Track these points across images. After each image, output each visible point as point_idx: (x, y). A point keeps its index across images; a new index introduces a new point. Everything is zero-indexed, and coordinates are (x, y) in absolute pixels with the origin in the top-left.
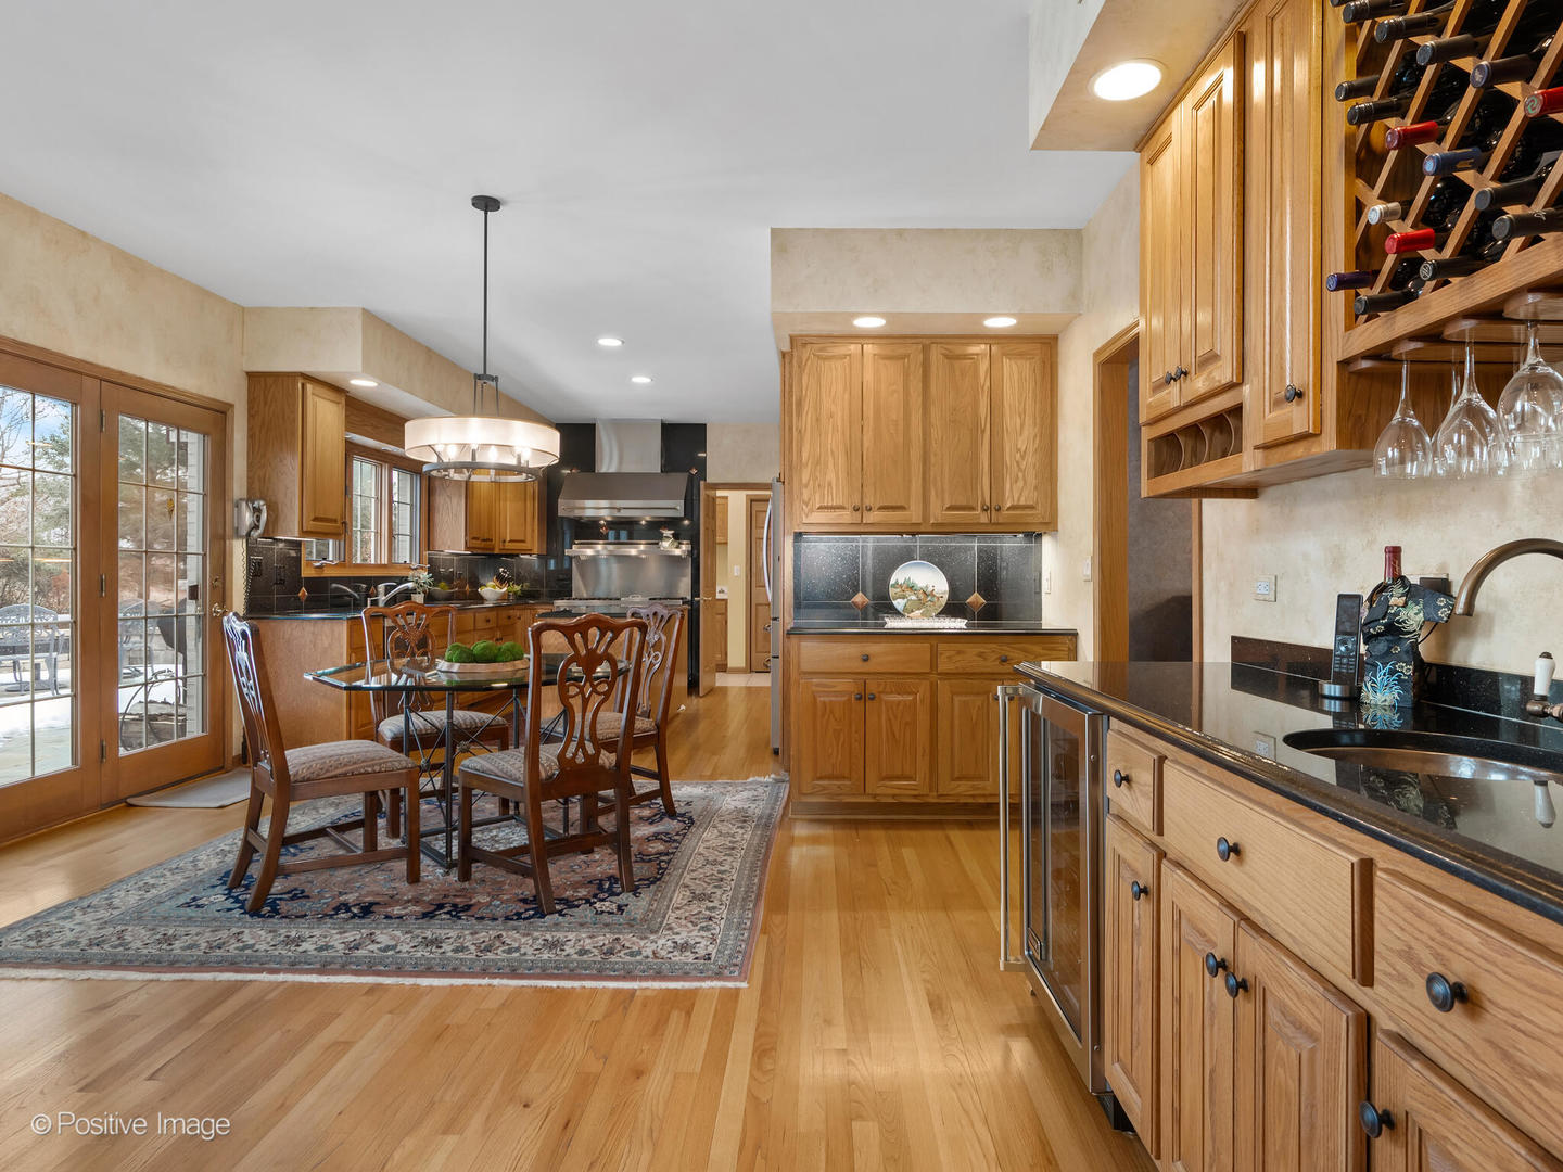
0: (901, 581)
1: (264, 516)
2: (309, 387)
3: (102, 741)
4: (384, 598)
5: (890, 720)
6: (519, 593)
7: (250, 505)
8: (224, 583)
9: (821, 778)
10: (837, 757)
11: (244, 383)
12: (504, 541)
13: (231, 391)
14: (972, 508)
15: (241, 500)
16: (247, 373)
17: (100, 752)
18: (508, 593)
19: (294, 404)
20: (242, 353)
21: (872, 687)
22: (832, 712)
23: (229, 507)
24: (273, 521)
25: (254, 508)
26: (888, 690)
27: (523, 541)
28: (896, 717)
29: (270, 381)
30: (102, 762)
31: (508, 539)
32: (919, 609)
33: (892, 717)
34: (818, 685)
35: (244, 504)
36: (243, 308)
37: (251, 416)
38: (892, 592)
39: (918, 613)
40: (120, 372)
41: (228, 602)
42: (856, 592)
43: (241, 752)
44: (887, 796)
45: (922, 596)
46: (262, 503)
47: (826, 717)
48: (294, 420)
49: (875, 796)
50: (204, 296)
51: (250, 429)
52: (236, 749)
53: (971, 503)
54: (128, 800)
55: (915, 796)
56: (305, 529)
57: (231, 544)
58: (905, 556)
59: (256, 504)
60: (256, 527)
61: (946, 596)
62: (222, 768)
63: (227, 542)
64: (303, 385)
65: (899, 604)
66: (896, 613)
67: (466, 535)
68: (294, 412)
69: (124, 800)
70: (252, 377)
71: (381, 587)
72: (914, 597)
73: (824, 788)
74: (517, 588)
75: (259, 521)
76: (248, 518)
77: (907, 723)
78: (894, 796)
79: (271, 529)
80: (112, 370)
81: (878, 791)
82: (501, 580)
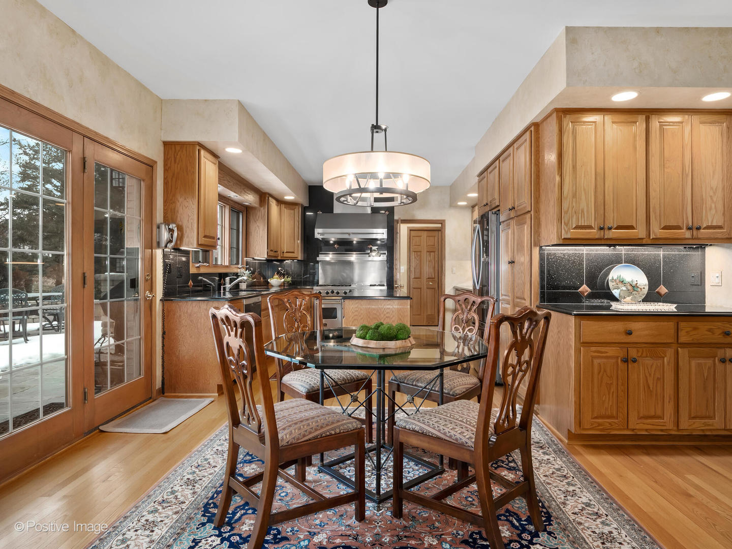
0: (615, 278)
1: (175, 234)
2: (203, 152)
3: (84, 389)
4: (229, 286)
5: (646, 377)
6: (290, 282)
7: (167, 227)
8: (152, 278)
9: (596, 418)
10: (608, 403)
11: (162, 148)
12: (283, 253)
13: (155, 153)
14: (679, 228)
15: (161, 223)
16: (164, 142)
17: (83, 396)
18: (284, 282)
19: (194, 164)
20: (161, 129)
21: (633, 353)
22: (605, 371)
23: (155, 228)
24: (180, 238)
25: (169, 229)
26: (644, 354)
27: (293, 252)
28: (650, 375)
29: (178, 148)
30: (85, 403)
31: (285, 252)
32: (629, 296)
33: (648, 375)
34: (595, 352)
35: (163, 226)
36: (162, 100)
37: (166, 170)
38: (611, 284)
39: (628, 299)
40: (95, 132)
41: (154, 290)
42: (582, 284)
43: (161, 386)
44: (642, 430)
45: (630, 288)
46: (174, 225)
47: (601, 373)
48: (194, 173)
49: (633, 430)
50: (142, 88)
51: (165, 179)
52: (158, 383)
53: (680, 224)
54: (101, 428)
55: (662, 430)
56: (200, 243)
57: (156, 252)
58: (616, 261)
59: (171, 227)
60: (171, 241)
61: (647, 288)
62: (151, 398)
63: (154, 250)
64: (199, 150)
65: (616, 293)
66: (615, 299)
67: (268, 249)
68: (194, 168)
69: (97, 428)
70: (167, 145)
71: (228, 279)
72: (624, 288)
73: (599, 425)
74: (289, 279)
75: (172, 237)
76: (165, 236)
77: (658, 379)
78: (646, 430)
79: (179, 242)
80: (91, 130)
81: (638, 427)
82: (281, 275)
